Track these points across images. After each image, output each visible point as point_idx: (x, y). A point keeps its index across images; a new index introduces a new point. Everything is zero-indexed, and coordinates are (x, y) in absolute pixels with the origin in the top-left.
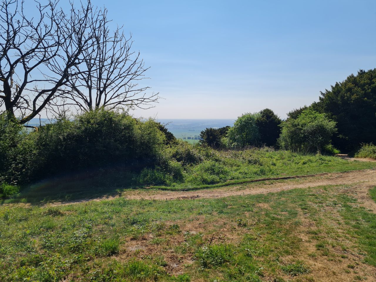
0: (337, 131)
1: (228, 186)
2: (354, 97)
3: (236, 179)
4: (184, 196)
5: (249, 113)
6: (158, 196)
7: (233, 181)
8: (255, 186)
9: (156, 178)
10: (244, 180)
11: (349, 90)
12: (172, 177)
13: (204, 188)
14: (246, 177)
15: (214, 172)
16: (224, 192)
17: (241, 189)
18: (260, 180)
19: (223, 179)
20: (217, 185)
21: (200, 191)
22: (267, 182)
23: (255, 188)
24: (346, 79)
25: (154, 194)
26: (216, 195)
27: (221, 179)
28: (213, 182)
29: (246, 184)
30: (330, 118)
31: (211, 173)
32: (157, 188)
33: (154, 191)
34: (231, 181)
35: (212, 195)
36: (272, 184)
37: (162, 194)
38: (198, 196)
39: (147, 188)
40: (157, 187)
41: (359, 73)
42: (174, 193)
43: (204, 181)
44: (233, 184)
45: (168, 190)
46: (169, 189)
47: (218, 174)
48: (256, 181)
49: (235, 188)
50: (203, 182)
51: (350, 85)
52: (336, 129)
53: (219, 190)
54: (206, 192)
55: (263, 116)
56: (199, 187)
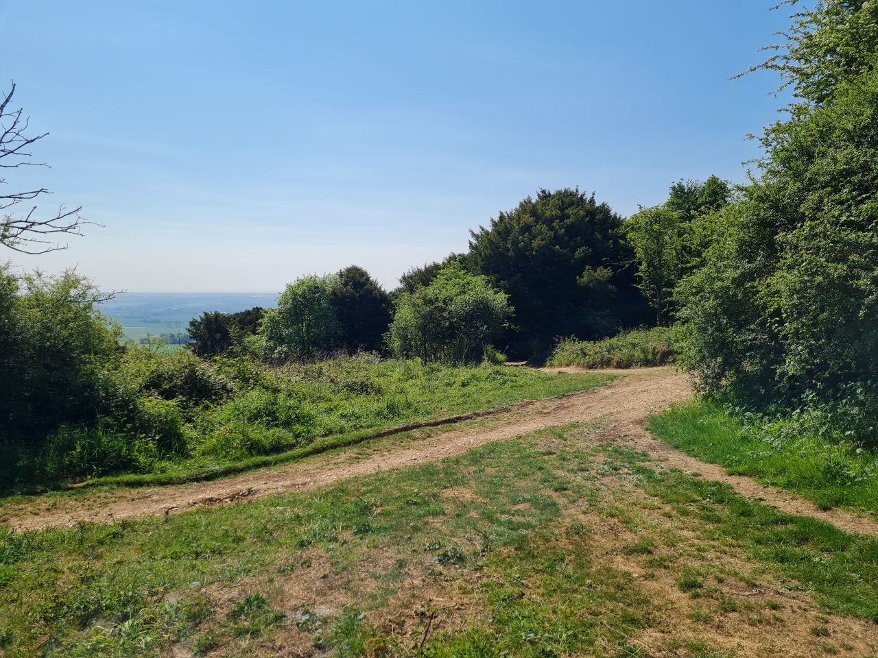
0: (514, 312)
1: (323, 453)
2: (536, 243)
3: (336, 432)
4: (207, 497)
5: (313, 275)
6: (123, 507)
7: (330, 440)
8: (393, 447)
9: (104, 455)
10: (357, 433)
11: (526, 229)
12: (154, 444)
13: (257, 466)
14: (361, 426)
15: (276, 419)
16: (318, 470)
17: (360, 456)
18: (396, 429)
19: (303, 436)
20: (289, 453)
21: (249, 475)
22: (416, 433)
23: (393, 451)
24: (517, 206)
25: (106, 504)
26: (300, 480)
27: (297, 436)
28: (277, 448)
29: (368, 443)
30: (496, 285)
31: (268, 424)
32: (111, 483)
33: (102, 494)
34: (326, 438)
35: (288, 483)
36: (430, 436)
37: (133, 500)
38: (250, 491)
39: (76, 485)
40: (110, 479)
41: (539, 195)
42: (170, 490)
43: (254, 447)
44: (334, 447)
45: (148, 484)
46: (152, 482)
47: (287, 424)
48: (390, 433)
49: (344, 455)
50: (249, 449)
51: (527, 219)
52: (512, 308)
53: (303, 466)
54: (269, 478)
55: (346, 284)
56: (239, 465)
